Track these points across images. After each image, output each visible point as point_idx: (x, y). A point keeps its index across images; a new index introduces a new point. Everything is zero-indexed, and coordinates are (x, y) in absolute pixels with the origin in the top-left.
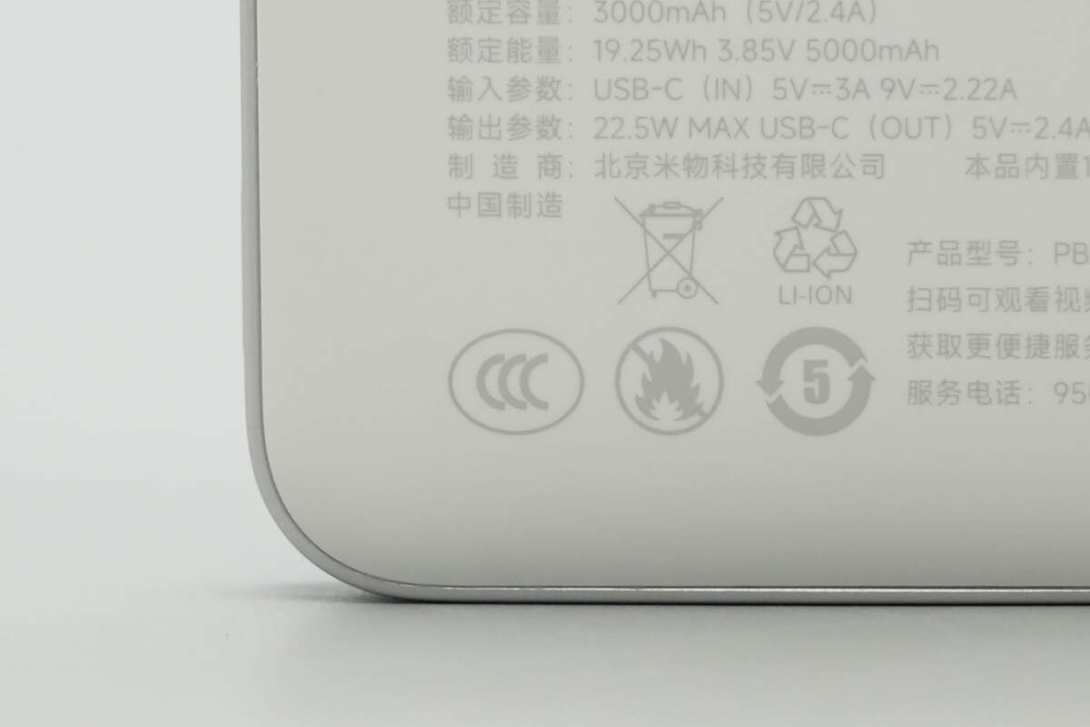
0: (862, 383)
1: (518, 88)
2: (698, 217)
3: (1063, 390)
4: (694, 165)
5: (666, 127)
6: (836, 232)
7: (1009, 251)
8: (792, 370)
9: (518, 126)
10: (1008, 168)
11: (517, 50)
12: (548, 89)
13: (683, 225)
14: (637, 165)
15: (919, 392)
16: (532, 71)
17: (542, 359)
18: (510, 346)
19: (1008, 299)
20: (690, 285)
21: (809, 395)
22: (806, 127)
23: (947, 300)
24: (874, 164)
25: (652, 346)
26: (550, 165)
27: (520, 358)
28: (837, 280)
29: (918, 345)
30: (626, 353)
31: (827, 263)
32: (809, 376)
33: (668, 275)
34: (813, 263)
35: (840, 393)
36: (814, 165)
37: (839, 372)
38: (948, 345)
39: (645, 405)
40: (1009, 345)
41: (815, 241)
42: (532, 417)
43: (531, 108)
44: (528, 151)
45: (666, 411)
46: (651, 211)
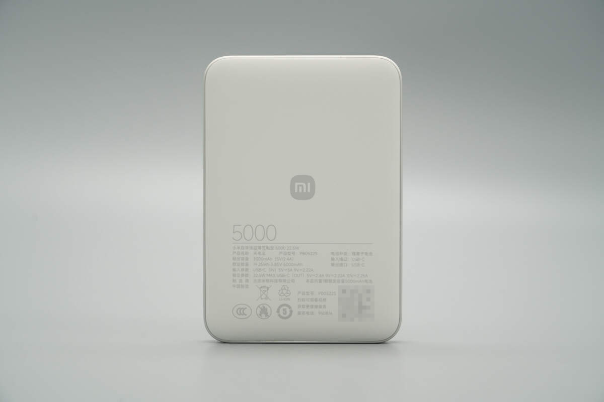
0: (291, 312)
1: (242, 270)
2: (268, 288)
3: (320, 313)
4: (267, 281)
5: (263, 275)
6: (288, 290)
7: (312, 293)
8: (281, 310)
9: (243, 275)
10: (312, 281)
11: (242, 264)
12: (247, 270)
13: (266, 289)
14: (259, 281)
15: (299, 313)
16: (245, 267)
17: (246, 308)
18: (242, 306)
19: (312, 300)
20: (267, 298)
21: (284, 313)
22: (283, 275)
23: (303, 300)
24: (293, 281)
25: (261, 306)
26: (247, 281)
27: (242, 308)
28: (287, 297)
29: (299, 306)
30: (257, 308)
31: (286, 295)
32: (284, 311)
33: (264, 296)
34: (284, 295)
35: (288, 313)
36: (285, 281)
37: (288, 310)
38: (303, 306)
39: (260, 315)
40: (312, 306)
41: (285, 292)
42: (244, 316)
43: (244, 273)
44: (244, 279)
45: (263, 316)
46: (261, 287)
